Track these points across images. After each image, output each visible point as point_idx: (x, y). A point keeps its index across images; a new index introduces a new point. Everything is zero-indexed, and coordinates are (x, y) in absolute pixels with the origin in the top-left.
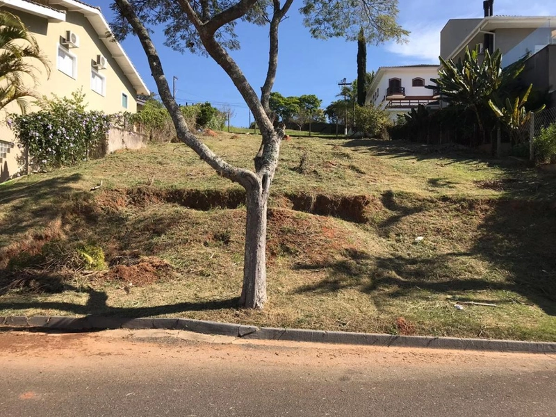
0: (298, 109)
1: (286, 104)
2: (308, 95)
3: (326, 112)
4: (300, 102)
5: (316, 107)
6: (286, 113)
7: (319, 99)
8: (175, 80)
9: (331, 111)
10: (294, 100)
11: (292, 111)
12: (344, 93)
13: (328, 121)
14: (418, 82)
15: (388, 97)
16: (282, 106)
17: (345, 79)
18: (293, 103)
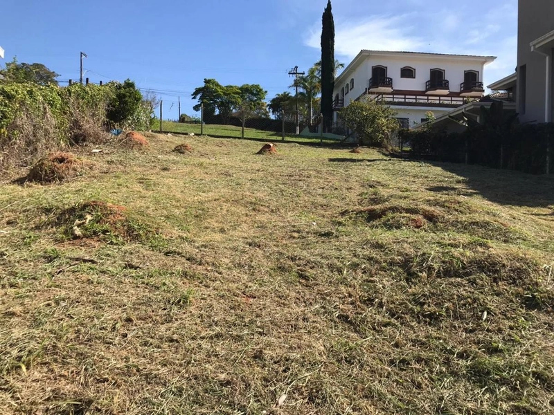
0: (240, 100)
1: (225, 94)
2: (250, 84)
3: (270, 106)
4: (242, 93)
5: (260, 99)
6: (224, 106)
7: (264, 90)
8: (83, 57)
9: (276, 104)
10: (235, 89)
11: (232, 103)
12: (296, 84)
13: (272, 117)
14: (408, 73)
15: (372, 90)
16: (218, 96)
17: (296, 67)
18: (234, 93)
